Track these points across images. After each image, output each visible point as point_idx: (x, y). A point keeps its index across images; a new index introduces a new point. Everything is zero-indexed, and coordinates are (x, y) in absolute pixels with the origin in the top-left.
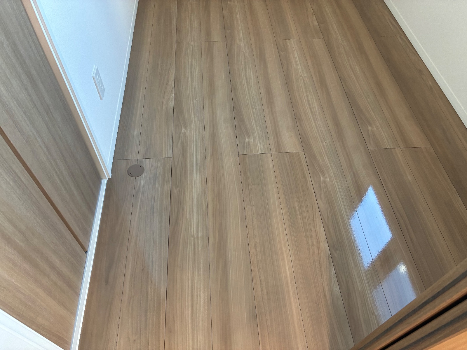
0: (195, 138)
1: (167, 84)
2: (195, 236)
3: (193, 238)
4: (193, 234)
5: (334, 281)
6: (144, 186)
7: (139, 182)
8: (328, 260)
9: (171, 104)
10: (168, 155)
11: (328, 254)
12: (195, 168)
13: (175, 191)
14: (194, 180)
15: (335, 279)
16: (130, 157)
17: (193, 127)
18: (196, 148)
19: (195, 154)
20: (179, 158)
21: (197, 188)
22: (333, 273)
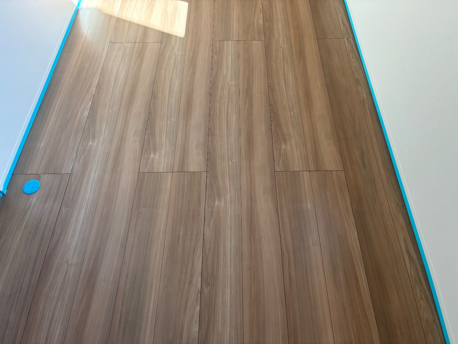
0: (99, 152)
1: (88, 91)
2: (70, 263)
3: (67, 265)
4: (68, 260)
5: (196, 320)
6: (34, 204)
7: (31, 200)
8: (196, 296)
9: (86, 113)
10: (67, 170)
11: (199, 289)
12: (90, 186)
13: (64, 211)
14: (86, 199)
15: (197, 318)
16: (30, 172)
17: (101, 139)
18: (98, 164)
19: (94, 171)
20: (78, 174)
21: (86, 209)
22: (198, 311)
